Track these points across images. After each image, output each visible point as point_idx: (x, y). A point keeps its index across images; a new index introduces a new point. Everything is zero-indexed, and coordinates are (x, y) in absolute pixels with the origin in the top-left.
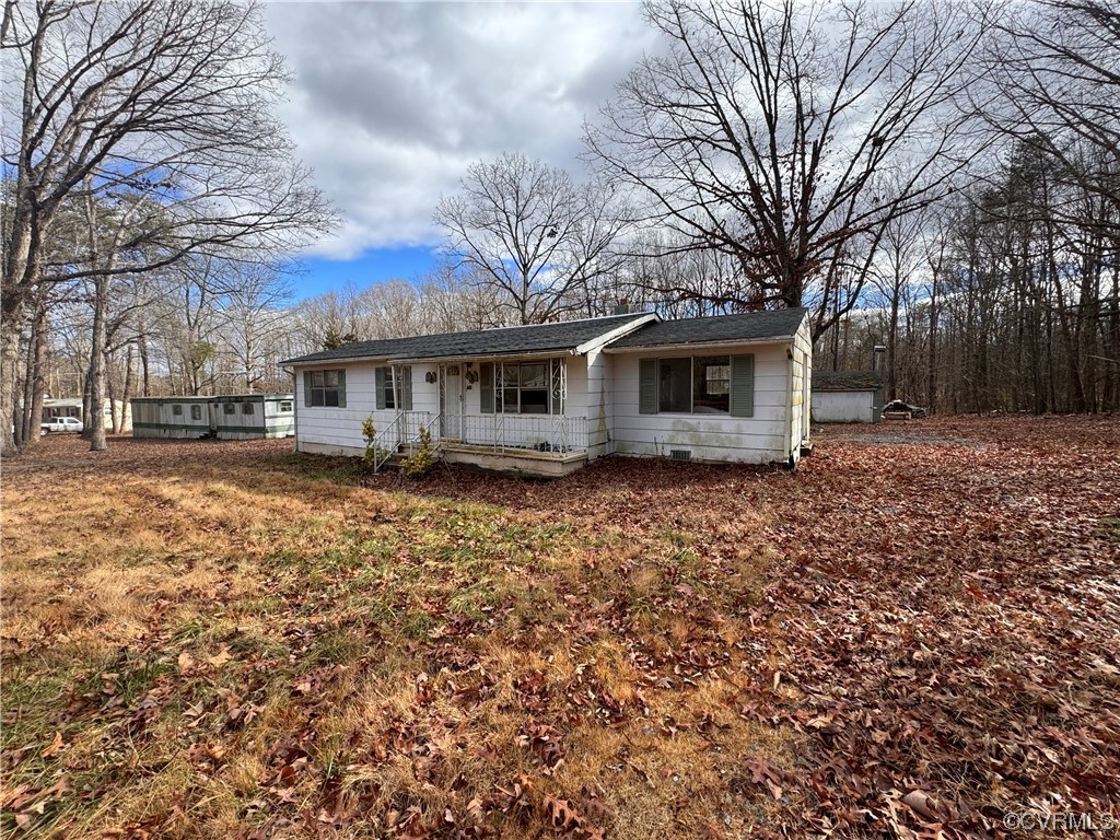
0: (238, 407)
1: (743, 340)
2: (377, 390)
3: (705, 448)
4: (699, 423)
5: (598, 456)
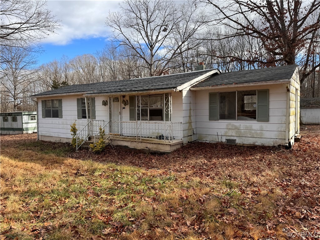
0: (10, 118)
1: (263, 82)
2: (78, 109)
3: (243, 138)
4: (240, 125)
5: (189, 142)
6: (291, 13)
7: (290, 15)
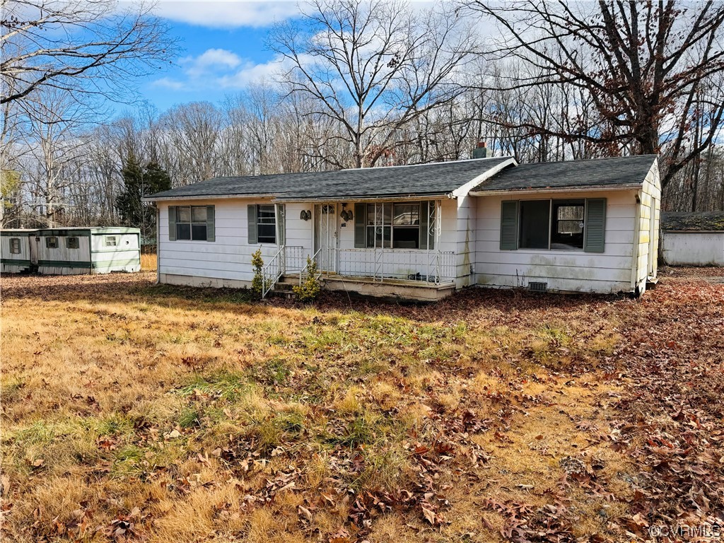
0: (62, 241)
1: (598, 186)
2: (249, 226)
3: (560, 280)
4: (555, 258)
5: (463, 286)
6: (653, 45)
7: (650, 49)
